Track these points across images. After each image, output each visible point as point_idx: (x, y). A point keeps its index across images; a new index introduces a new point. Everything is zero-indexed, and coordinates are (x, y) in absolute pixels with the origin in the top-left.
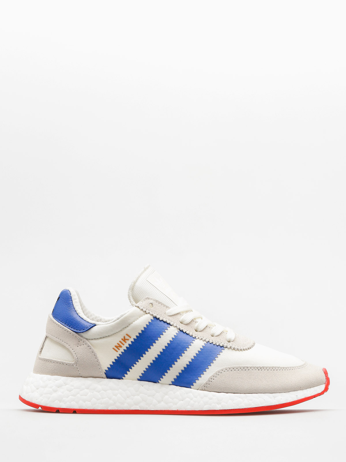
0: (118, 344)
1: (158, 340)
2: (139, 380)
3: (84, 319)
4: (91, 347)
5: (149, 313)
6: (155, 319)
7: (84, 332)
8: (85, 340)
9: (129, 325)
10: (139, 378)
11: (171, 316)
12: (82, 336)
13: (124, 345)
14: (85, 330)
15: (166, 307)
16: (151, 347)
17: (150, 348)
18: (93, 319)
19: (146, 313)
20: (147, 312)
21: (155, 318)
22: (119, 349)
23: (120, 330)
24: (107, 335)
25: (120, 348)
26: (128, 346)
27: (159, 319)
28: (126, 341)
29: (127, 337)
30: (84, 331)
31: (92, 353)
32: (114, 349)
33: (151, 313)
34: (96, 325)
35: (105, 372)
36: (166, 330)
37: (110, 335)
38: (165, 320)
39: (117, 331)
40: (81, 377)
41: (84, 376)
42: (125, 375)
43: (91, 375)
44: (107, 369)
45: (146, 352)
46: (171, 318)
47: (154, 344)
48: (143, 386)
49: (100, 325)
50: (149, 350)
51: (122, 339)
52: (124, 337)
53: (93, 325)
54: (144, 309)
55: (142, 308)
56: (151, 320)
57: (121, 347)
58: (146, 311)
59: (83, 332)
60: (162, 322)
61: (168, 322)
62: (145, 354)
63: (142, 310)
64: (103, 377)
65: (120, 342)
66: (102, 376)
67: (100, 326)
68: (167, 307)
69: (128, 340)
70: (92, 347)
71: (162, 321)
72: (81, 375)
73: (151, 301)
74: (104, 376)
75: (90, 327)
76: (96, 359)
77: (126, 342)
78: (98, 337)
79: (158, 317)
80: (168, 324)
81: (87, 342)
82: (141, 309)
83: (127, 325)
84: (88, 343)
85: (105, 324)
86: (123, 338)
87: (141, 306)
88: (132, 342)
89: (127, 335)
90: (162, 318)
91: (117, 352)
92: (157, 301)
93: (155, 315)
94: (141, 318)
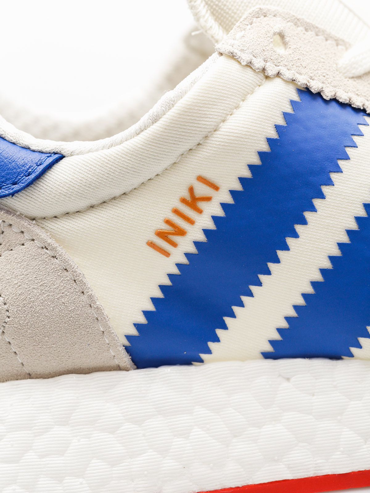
0: (168, 222)
1: (330, 183)
2: (267, 356)
3: (9, 137)
4: (54, 249)
5: (278, 74)
6: (307, 98)
7: (17, 192)
8: (25, 223)
9: (206, 137)
10: (269, 348)
11: (359, 77)
12: (10, 211)
13: (191, 222)
14: (22, 185)
15: (334, 43)
16: (308, 215)
17: (304, 222)
18: (44, 134)
19: (267, 77)
20: (271, 70)
21: (305, 92)
22: (174, 245)
23: (167, 163)
24: (117, 192)
25: (176, 239)
26: (211, 226)
27: (319, 95)
28: (202, 205)
29: (201, 190)
30: (16, 187)
31: (66, 273)
32: (151, 245)
33: (288, 74)
34: (62, 157)
35: (127, 343)
36: (355, 139)
37: (130, 188)
38: (343, 97)
39: (159, 169)
40: (30, 376)
41: (40, 369)
42: (211, 345)
43: (69, 365)
44: (134, 332)
45: (290, 241)
46: (360, 85)
47: (317, 202)
48: (288, 379)
49: (81, 153)
50: (299, 228)
51: (183, 201)
52: (191, 190)
53: (50, 160)
54: (255, 61)
55: (245, 57)
56: (293, 103)
57: (181, 233)
58: (264, 70)
59: (13, 194)
60: (334, 109)
61: (358, 103)
62: (286, 248)
63: (249, 65)
64: (122, 365)
65: (176, 212)
66: (116, 362)
67: (80, 156)
68: (338, 42)
69: (208, 199)
70: (59, 249)
71: (334, 104)
72: (27, 369)
73: (278, 25)
74: (125, 359)
75: (42, 167)
76: (84, 298)
77: (200, 211)
78: (83, 204)
79: (315, 87)
80: (358, 110)
81: (36, 230)
82: (244, 63)
83: (198, 139)
84: (43, 235)
85: (104, 148)
86: (186, 195)
87: (242, 50)
88: (224, 206)
89: (201, 179)
90: (332, 89)
91: (167, 254)
92: (297, 22)
93: (302, 80)
94: (251, 99)
